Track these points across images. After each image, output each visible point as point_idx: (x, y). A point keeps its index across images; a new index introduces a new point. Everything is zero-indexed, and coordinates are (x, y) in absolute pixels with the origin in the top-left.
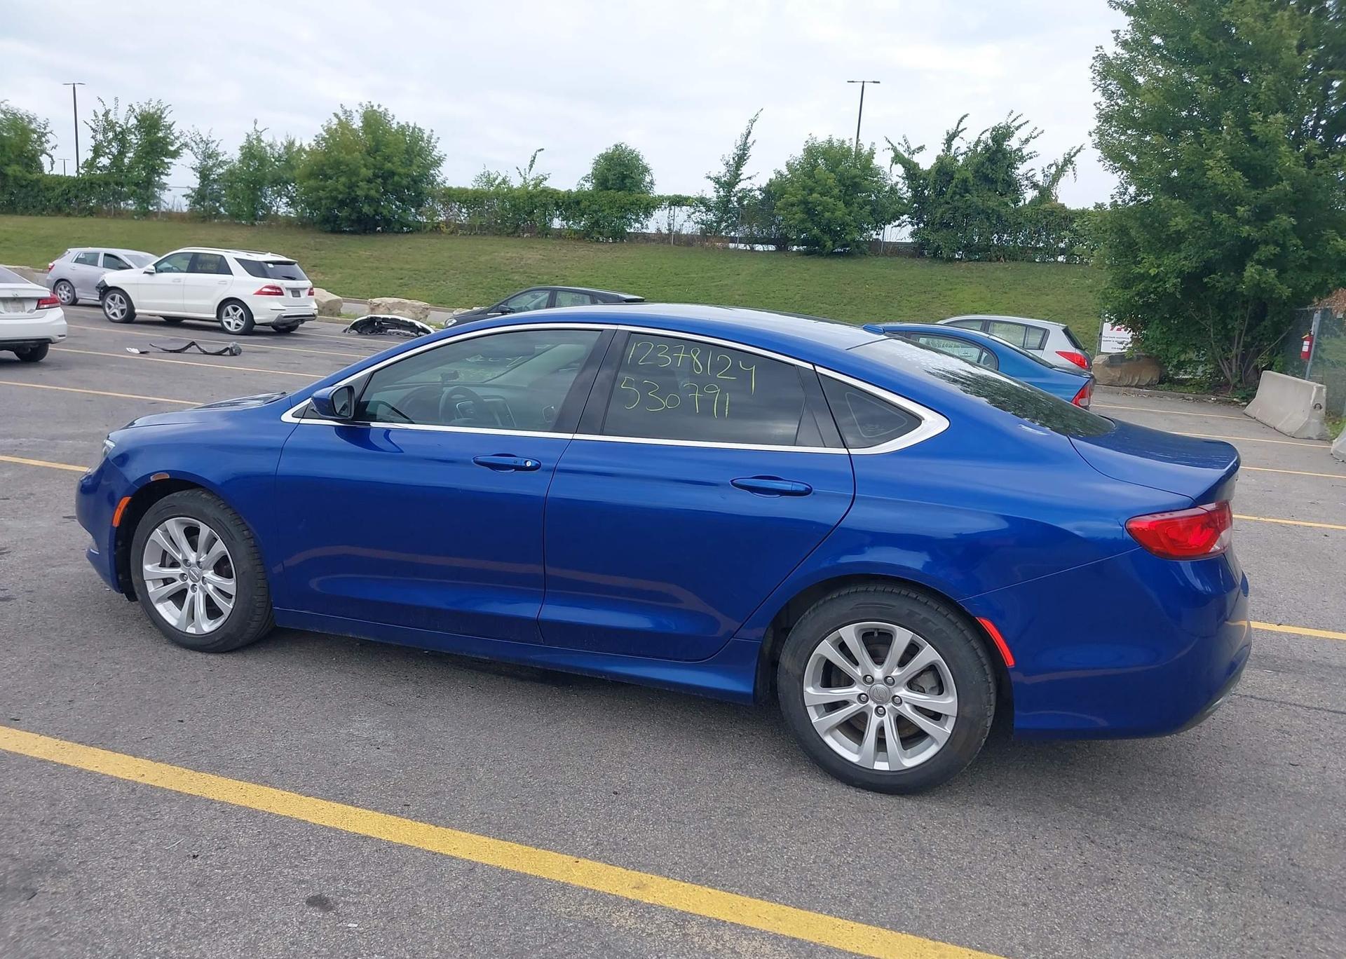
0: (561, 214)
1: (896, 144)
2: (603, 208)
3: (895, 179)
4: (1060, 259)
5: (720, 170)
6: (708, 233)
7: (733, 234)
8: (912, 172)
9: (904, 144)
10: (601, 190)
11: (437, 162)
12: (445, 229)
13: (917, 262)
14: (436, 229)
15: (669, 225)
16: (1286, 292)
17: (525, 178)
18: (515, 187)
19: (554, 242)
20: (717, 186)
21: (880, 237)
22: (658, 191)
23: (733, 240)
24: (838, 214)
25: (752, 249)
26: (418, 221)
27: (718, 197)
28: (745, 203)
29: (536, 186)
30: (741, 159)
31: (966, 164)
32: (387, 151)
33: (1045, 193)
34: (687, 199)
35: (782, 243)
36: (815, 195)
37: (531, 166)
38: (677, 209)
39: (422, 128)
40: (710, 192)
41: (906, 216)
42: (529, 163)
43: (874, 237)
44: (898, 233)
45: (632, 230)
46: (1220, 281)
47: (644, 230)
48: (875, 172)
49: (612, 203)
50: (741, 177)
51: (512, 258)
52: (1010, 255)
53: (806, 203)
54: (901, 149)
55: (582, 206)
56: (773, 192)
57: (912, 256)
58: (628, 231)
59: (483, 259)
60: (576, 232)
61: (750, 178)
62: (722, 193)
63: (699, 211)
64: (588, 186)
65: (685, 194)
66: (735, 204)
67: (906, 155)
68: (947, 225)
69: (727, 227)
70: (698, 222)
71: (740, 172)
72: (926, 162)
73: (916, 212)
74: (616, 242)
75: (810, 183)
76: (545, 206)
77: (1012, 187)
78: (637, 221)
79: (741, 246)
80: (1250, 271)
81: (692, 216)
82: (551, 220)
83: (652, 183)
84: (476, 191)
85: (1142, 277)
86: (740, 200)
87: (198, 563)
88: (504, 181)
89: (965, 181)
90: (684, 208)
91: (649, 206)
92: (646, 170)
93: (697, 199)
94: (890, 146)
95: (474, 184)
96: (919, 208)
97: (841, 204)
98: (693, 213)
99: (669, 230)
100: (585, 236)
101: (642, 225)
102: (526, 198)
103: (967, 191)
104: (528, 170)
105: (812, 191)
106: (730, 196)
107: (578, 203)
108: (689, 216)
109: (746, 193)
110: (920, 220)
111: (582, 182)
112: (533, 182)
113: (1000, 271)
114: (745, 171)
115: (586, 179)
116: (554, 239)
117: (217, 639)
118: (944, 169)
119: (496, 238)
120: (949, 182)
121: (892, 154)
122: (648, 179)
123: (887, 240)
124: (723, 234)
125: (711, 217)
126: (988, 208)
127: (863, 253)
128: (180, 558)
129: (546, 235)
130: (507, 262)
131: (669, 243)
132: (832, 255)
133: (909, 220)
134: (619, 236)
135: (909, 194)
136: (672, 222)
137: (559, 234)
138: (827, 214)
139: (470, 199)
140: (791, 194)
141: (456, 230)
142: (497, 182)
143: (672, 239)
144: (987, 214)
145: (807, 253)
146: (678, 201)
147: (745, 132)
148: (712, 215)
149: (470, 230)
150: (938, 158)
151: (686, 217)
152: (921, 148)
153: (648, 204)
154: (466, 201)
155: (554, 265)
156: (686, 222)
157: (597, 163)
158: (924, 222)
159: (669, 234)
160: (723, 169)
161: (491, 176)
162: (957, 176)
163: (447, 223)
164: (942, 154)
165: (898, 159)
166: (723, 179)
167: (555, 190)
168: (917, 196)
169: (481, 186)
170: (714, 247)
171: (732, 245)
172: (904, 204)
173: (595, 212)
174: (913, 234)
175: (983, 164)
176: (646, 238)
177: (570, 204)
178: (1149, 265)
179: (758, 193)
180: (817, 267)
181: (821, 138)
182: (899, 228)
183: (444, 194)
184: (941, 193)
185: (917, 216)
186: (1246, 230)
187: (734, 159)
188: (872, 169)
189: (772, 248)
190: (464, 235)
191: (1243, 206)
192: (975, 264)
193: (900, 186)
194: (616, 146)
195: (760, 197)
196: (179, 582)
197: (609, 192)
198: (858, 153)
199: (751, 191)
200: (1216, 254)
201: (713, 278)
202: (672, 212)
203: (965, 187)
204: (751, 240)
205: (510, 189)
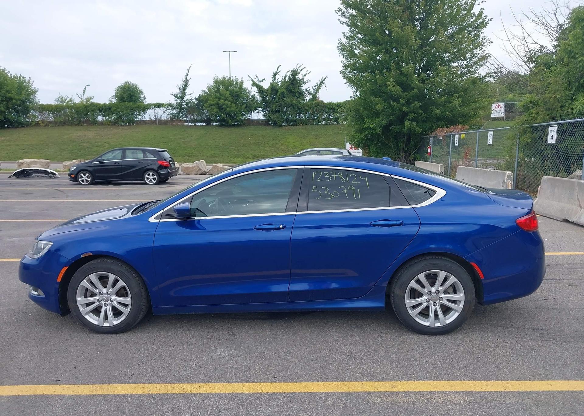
0: (102, 114)
1: (253, 78)
2: (123, 110)
3: (253, 93)
4: (323, 123)
5: (177, 91)
6: (174, 119)
7: (185, 119)
8: (261, 90)
9: (256, 78)
10: (121, 102)
11: (34, 92)
12: (42, 124)
13: (267, 127)
14: (37, 124)
15: (155, 116)
16: (419, 130)
17: (81, 98)
18: (77, 103)
19: (100, 127)
20: (176, 98)
21: (250, 118)
22: (148, 101)
23: (186, 121)
24: (233, 109)
25: (195, 125)
26: (27, 121)
27: (177, 103)
28: (189, 105)
29: (87, 101)
30: (185, 86)
31: (282, 86)
32: (8, 88)
33: (314, 97)
34: (162, 104)
35: (208, 122)
36: (222, 101)
37: (84, 93)
38: (158, 109)
39: (24, 76)
40: (173, 101)
41: (260, 108)
42: (83, 92)
43: (248, 117)
44: (258, 115)
45: (138, 119)
46: (395, 128)
47: (144, 119)
48: (245, 90)
49: (127, 109)
50: (186, 94)
51: (80, 136)
52: (305, 123)
53: (218, 104)
54: (255, 81)
55: (112, 110)
56: (201, 100)
57: (265, 125)
58: (136, 120)
59: (65, 137)
60: (110, 122)
61: (190, 94)
62: (178, 101)
63: (169, 109)
64: (114, 101)
65: (161, 102)
66: (185, 106)
67: (258, 83)
68: (277, 111)
69: (183, 115)
70: (169, 114)
71: (185, 92)
72: (266, 85)
73: (264, 107)
74: (130, 125)
75: (218, 95)
76: (93, 111)
77: (301, 95)
78: (139, 115)
79: (190, 124)
80: (407, 124)
81: (166, 112)
82: (97, 117)
83: (144, 98)
84: (56, 106)
85: (366, 129)
86: (187, 104)
87: (107, 292)
88: (71, 100)
89: (283, 93)
90: (161, 108)
91: (145, 108)
92: (141, 92)
93: (167, 104)
94: (250, 79)
95: (55, 102)
96: (265, 104)
97: (233, 105)
98: (166, 110)
99: (156, 118)
100: (115, 123)
101: (142, 117)
102: (83, 108)
103: (284, 97)
104: (82, 95)
105: (220, 99)
106: (182, 102)
107: (110, 109)
108: (164, 112)
109: (189, 101)
110: (266, 109)
111: (111, 99)
112: (85, 100)
113: (301, 129)
114: (188, 91)
115: (113, 98)
116: (99, 125)
117: (122, 326)
118: (274, 88)
119: (70, 127)
120: (276, 94)
121: (252, 83)
122: (142, 96)
123: (254, 119)
124: (181, 119)
125: (174, 111)
126: (294, 103)
127: (244, 125)
128: (98, 292)
129: (96, 123)
130: (78, 138)
131: (156, 124)
132: (231, 126)
133: (262, 110)
134: (131, 122)
135: (261, 99)
136: (156, 115)
137: (102, 123)
138: (228, 109)
139: (54, 109)
140: (211, 100)
141: (47, 124)
142: (67, 101)
143: (157, 123)
144: (293, 106)
145: (221, 126)
146: (158, 106)
147: (186, 74)
148: (175, 111)
149: (55, 124)
150: (271, 83)
151: (163, 113)
152: (263, 80)
153: (144, 107)
154: (52, 110)
155: (102, 138)
156: (163, 114)
157: (117, 90)
158: (268, 110)
159: (156, 120)
160: (178, 91)
161: (64, 98)
162: (279, 91)
163: (43, 121)
164: (272, 82)
165: (254, 84)
166: (179, 95)
167: (98, 103)
168: (264, 99)
169: (59, 103)
170: (178, 125)
171: (185, 124)
172: (259, 103)
173: (119, 112)
174: (264, 116)
175: (289, 85)
176: (145, 122)
177: (106, 109)
178: (369, 123)
179: (194, 100)
180: (226, 131)
181: (220, 77)
182: (258, 113)
183: (40, 108)
184: (273, 98)
185: (265, 109)
186: (404, 108)
187: (182, 86)
188: (243, 89)
189: (204, 124)
190: (53, 126)
191: (402, 99)
192: (291, 127)
193: (256, 96)
194: (126, 82)
195: (196, 102)
196: (97, 304)
197: (125, 103)
198: (237, 83)
199: (191, 100)
200: (393, 118)
201: (180, 138)
202: (156, 110)
203: (283, 96)
204: (195, 121)
205: (75, 104)
